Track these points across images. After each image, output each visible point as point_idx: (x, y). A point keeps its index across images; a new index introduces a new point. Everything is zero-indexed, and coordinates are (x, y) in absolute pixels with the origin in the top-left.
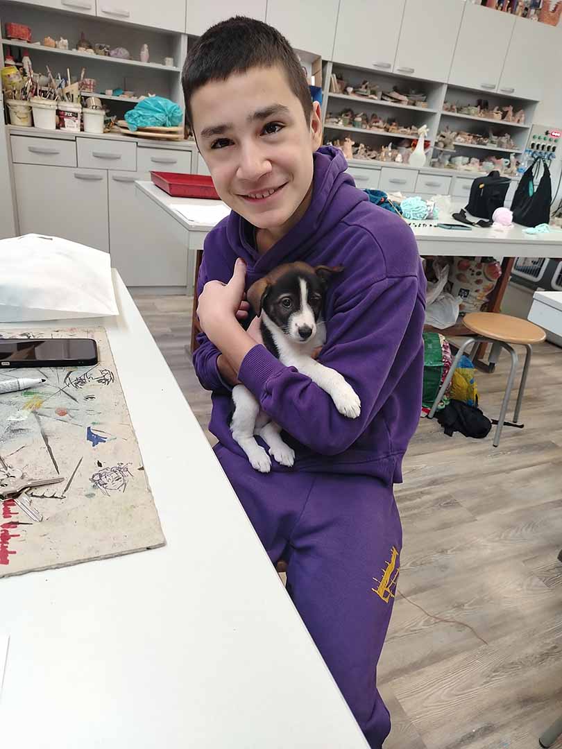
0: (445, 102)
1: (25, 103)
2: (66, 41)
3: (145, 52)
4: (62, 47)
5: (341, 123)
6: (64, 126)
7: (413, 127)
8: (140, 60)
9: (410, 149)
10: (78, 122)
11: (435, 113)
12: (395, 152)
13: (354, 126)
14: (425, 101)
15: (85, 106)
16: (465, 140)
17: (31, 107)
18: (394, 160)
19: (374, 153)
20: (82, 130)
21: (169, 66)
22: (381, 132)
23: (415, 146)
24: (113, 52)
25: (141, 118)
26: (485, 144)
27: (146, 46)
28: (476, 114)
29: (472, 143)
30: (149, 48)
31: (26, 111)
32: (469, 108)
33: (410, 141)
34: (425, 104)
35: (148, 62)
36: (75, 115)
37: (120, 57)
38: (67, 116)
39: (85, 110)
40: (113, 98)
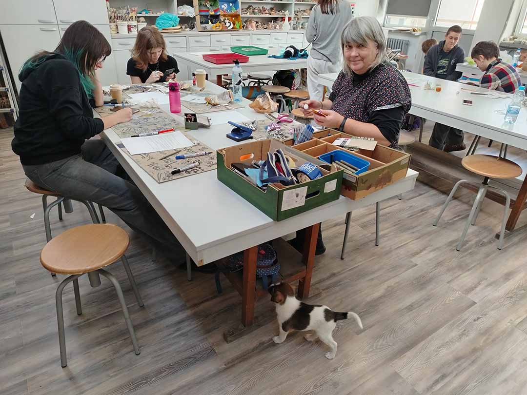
1: (115, 24)
5: (248, 14)
6: (131, 32)
7: (282, 11)
9: (282, 22)
10: (136, 29)
11: (292, 3)
12: (276, 24)
13: (254, 14)
15: (138, 21)
17: (117, 25)
18: (275, 28)
19: (266, 26)
22: (268, 16)
23: (284, 20)
25: (163, 24)
31: (115, 27)
33: (282, 18)
36: (135, 26)
38: (132, 27)
40: (147, 15)
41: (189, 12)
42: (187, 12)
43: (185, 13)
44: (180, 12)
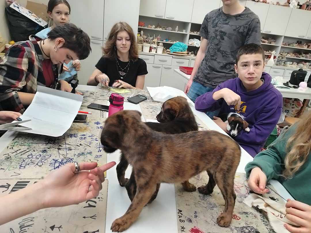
0: (283, 42)
1: (142, 45)
2: (154, 26)
3: (177, 28)
4: (153, 28)
6: (151, 51)
7: (269, 51)
8: (175, 31)
9: (268, 59)
10: (156, 50)
11: (278, 46)
14: (275, 42)
15: (158, 45)
16: (291, 56)
17: (143, 46)
20: (156, 52)
21: (184, 32)
23: (270, 58)
24: (167, 29)
25: (175, 49)
26: (300, 57)
27: (177, 26)
28: (296, 47)
29: (294, 57)
30: (178, 27)
31: (141, 47)
32: (293, 44)
33: (268, 56)
34: (275, 43)
35: (178, 31)
36: (155, 48)
37: (169, 30)
38: (153, 49)
39: (158, 46)
40: (166, 42)
41: (197, 44)
42: (195, 44)
43: (193, 44)
44: (190, 43)
